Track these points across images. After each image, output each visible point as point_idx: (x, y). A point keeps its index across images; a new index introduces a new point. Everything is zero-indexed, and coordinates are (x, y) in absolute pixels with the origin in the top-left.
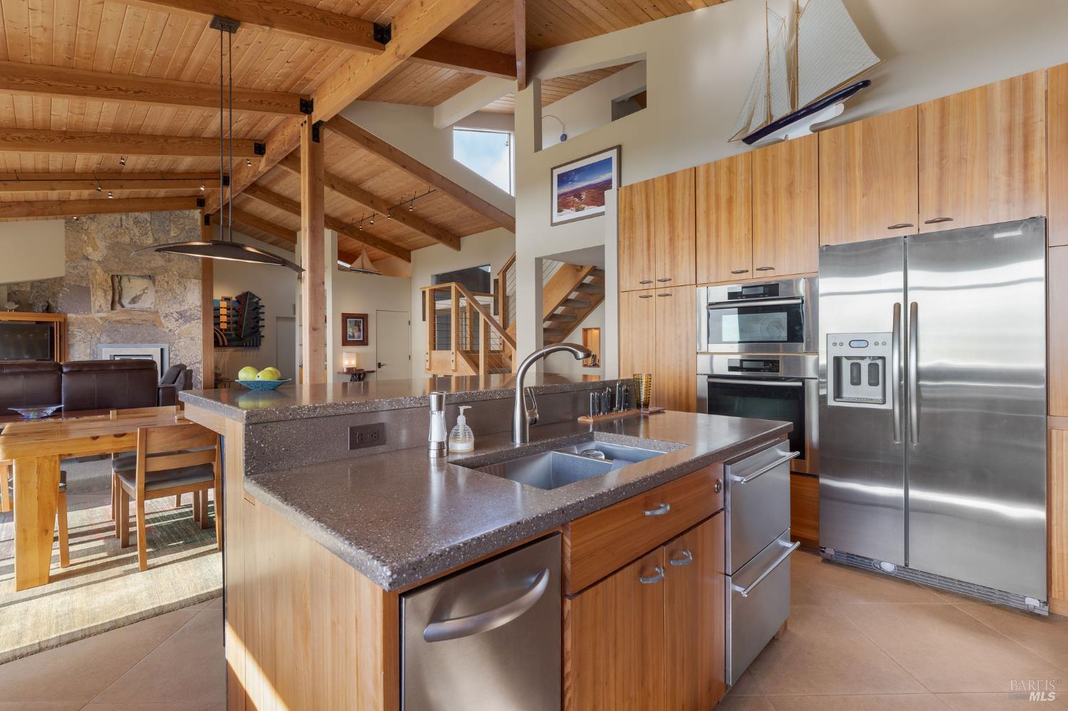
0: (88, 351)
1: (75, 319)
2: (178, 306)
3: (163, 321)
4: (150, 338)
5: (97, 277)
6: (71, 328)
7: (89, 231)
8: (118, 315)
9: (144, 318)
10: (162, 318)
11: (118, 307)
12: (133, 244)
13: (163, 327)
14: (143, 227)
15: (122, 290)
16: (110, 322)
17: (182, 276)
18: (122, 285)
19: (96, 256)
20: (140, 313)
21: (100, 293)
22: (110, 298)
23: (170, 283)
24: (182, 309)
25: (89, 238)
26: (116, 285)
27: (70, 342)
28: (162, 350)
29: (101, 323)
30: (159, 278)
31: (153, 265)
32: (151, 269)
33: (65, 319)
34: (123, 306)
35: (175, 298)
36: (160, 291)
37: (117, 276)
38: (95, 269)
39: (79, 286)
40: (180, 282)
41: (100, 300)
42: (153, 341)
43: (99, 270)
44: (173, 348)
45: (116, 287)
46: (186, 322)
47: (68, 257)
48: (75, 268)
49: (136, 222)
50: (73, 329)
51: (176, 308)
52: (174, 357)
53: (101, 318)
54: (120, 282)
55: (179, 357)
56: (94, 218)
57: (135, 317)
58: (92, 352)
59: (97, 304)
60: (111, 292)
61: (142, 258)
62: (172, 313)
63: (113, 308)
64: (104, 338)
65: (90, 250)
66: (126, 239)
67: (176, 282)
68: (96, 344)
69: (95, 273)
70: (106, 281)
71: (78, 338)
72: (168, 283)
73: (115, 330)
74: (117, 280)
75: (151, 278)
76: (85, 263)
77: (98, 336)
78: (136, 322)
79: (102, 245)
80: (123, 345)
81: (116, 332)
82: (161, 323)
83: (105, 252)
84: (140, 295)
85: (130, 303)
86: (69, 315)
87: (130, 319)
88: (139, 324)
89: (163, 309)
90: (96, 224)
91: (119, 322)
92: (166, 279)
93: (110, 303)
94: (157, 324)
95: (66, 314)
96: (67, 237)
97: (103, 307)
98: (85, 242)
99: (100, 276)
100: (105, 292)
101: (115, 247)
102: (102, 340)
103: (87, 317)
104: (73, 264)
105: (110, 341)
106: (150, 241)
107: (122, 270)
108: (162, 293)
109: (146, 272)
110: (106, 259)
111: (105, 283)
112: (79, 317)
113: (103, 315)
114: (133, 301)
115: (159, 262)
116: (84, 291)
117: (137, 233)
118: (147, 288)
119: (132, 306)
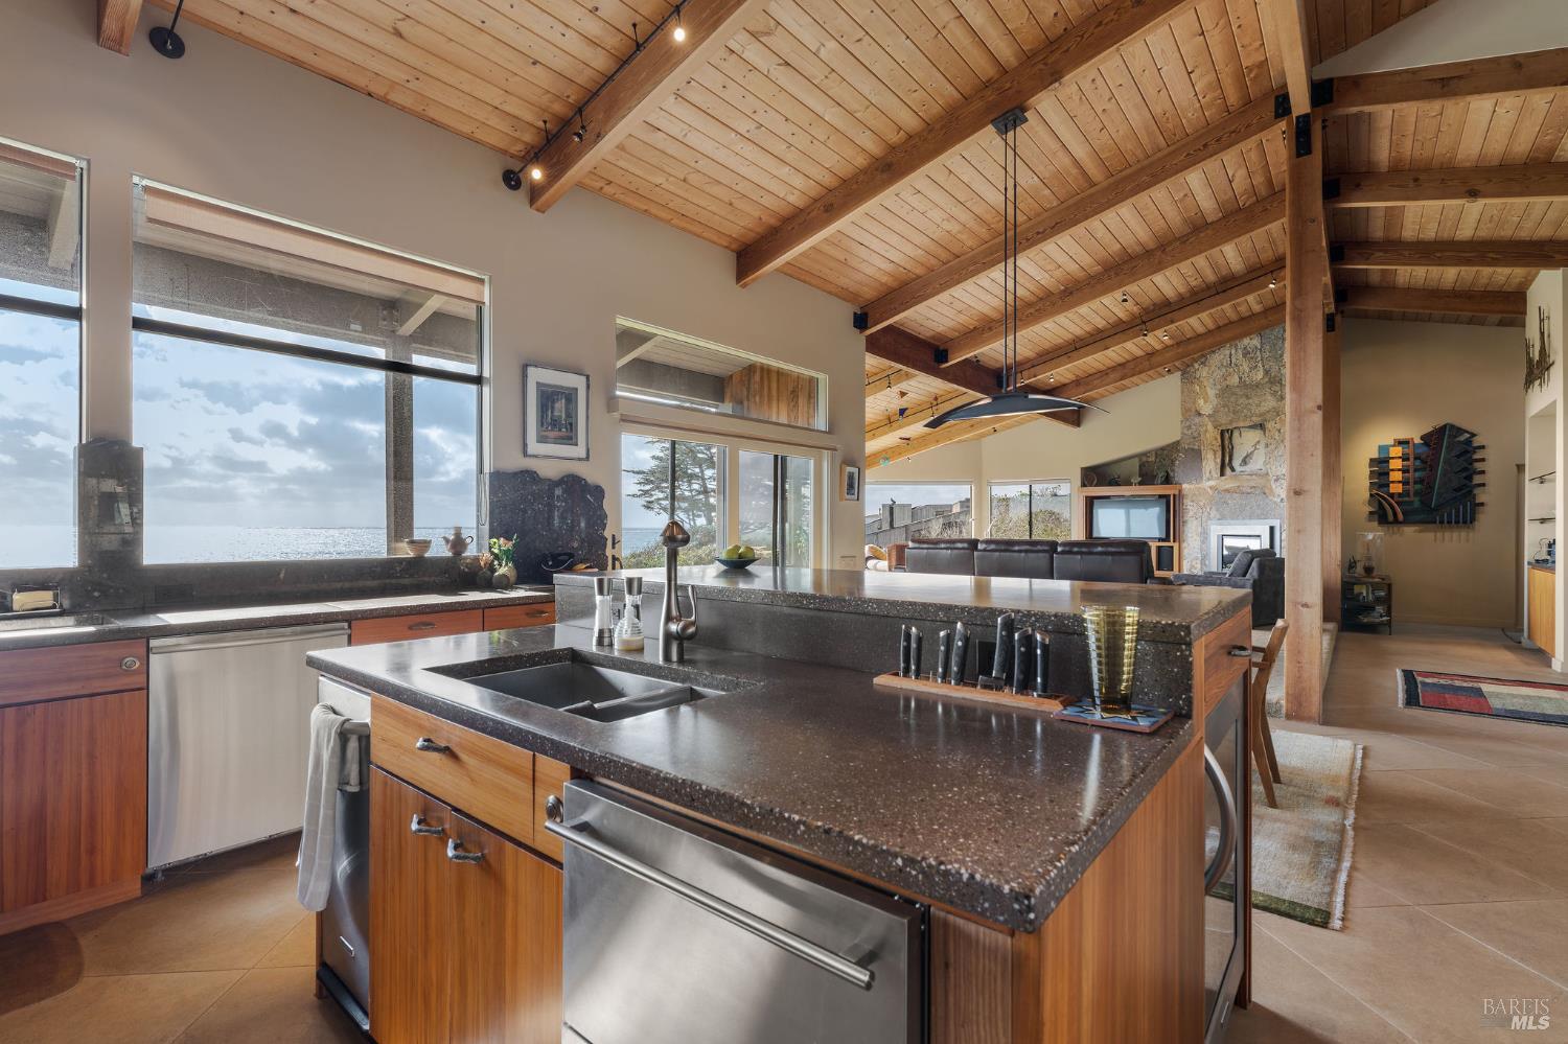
0: (1200, 530)
1: (1189, 490)
3: (1274, 488)
4: (1259, 512)
5: (1208, 435)
6: (1185, 501)
7: (1201, 379)
8: (1227, 482)
9: (1252, 483)
10: (1272, 482)
11: (1228, 470)
12: (1242, 384)
13: (1274, 496)
14: (1252, 358)
15: (1232, 449)
16: (1219, 492)
18: (1234, 443)
19: (1206, 409)
20: (1249, 477)
21: (1210, 456)
22: (1219, 460)
23: (1282, 430)
25: (1200, 388)
26: (1227, 442)
27: (1185, 519)
28: (1272, 529)
29: (1211, 493)
30: (1269, 425)
31: (1263, 409)
32: (1261, 415)
33: (1180, 492)
34: (1233, 470)
36: (1271, 444)
37: (1228, 431)
38: (1206, 426)
39: (1193, 449)
41: (1211, 463)
42: (1263, 516)
43: (1210, 427)
45: (1226, 446)
47: (1183, 415)
48: (1189, 428)
49: (1246, 354)
50: (1187, 502)
52: (1288, 541)
53: (1211, 488)
54: (1231, 438)
57: (1245, 484)
58: (1202, 531)
59: (1208, 470)
60: (1220, 452)
61: (1251, 401)
63: (1222, 474)
64: (1213, 513)
65: (1201, 402)
66: (1235, 380)
68: (1207, 520)
69: (1206, 431)
70: (1216, 439)
71: (1191, 513)
72: (1279, 430)
73: (1223, 502)
74: (1227, 435)
75: (1261, 426)
76: (1197, 420)
77: (1208, 510)
78: (1243, 489)
79: (1211, 392)
80: (1231, 521)
81: (1224, 506)
82: (1271, 489)
83: (1215, 402)
84: (1252, 453)
85: (1241, 465)
86: (1184, 486)
87: (1238, 487)
88: (1247, 493)
89: (1276, 470)
90: (1207, 368)
91: (1227, 491)
92: (1278, 426)
93: (1219, 466)
94: (1267, 491)
95: (1181, 484)
96: (1183, 392)
97: (1213, 473)
98: (1197, 392)
99: (1211, 435)
100: (1215, 452)
101: (1225, 392)
102: (1212, 515)
103: (1198, 486)
104: (1188, 423)
105: (1219, 516)
106: (1260, 375)
107: (1231, 422)
108: (1273, 447)
109: (1257, 420)
110: (1216, 411)
111: (1214, 442)
112: (1192, 486)
113: (1212, 483)
114: (1244, 462)
115: (1270, 403)
116: (1196, 455)
117: (1247, 370)
118: (1259, 442)
119: (1242, 469)
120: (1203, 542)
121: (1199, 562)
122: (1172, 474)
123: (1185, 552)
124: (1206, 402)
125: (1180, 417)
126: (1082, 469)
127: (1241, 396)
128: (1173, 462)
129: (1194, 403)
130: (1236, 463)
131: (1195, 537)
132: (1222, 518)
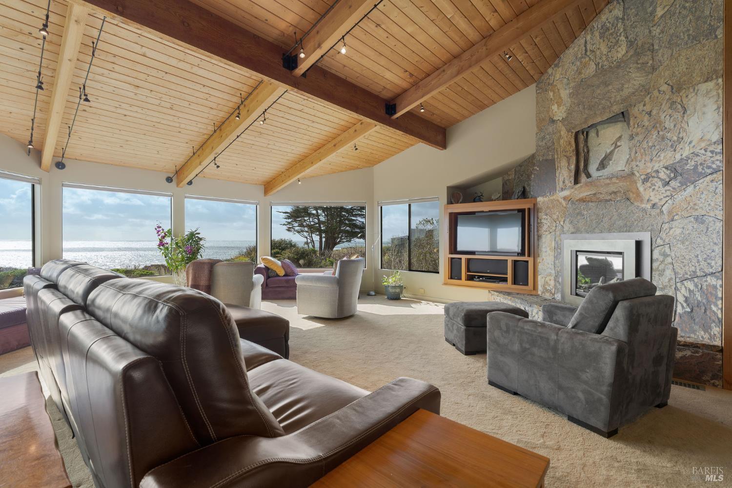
0: (553, 244)
1: (543, 202)
2: (670, 154)
3: (641, 189)
4: (620, 223)
5: (562, 141)
6: (540, 214)
7: (555, 84)
8: (583, 191)
9: (613, 188)
10: (639, 184)
11: (583, 178)
12: (600, 71)
13: (642, 201)
14: (612, 34)
15: (588, 152)
16: (573, 203)
17: (677, 88)
18: (589, 144)
19: (560, 113)
20: (608, 181)
21: (564, 163)
22: (573, 167)
23: (654, 112)
24: (678, 157)
25: (554, 93)
26: (581, 145)
28: (639, 245)
29: (565, 205)
30: (635, 111)
31: (626, 92)
32: (624, 100)
33: (535, 205)
34: (589, 176)
35: (663, 138)
36: (637, 134)
37: (583, 131)
38: (560, 132)
39: (546, 160)
40: (674, 103)
41: (564, 172)
42: (627, 228)
43: (564, 132)
44: (659, 241)
45: (581, 150)
46: (684, 184)
47: (538, 127)
48: (543, 138)
50: (542, 215)
51: (668, 157)
52: (661, 258)
53: (565, 198)
54: (586, 139)
55: (669, 260)
56: (559, 63)
57: (604, 190)
58: (556, 246)
59: (561, 179)
60: (574, 158)
61: (610, 87)
62: (657, 171)
63: (576, 181)
64: (567, 226)
65: (555, 107)
66: (591, 70)
67: (665, 106)
68: (560, 234)
69: (560, 137)
70: (571, 144)
71: (545, 227)
72: (650, 114)
73: (578, 214)
74: (581, 137)
75: (623, 116)
76: (551, 128)
77: (562, 223)
78: (601, 196)
79: (564, 94)
80: (587, 235)
81: (579, 217)
82: (638, 194)
83: (569, 103)
84: (612, 152)
85: (598, 169)
86: (539, 198)
87: (595, 194)
88: (607, 201)
89: (644, 166)
90: (560, 69)
91: (582, 200)
92: (648, 108)
93: (573, 174)
94: (631, 195)
95: (536, 198)
96: (538, 103)
97: (567, 182)
98: (551, 99)
99: (565, 138)
100: (568, 159)
101: (581, 87)
102: (566, 229)
103: (552, 198)
104: (542, 134)
105: (573, 230)
106: (622, 51)
107: (586, 120)
108: (640, 137)
109: (617, 109)
110: (569, 112)
111: (568, 148)
112: (546, 199)
113: (566, 193)
114: (602, 165)
115: (637, 79)
116: (550, 166)
117: (604, 50)
118: (620, 137)
119: (600, 173)
120: (556, 257)
121: (552, 278)
122: (527, 188)
123: (540, 267)
124: (559, 106)
125: (535, 129)
126: (448, 188)
127: (598, 87)
128: (529, 177)
129: (548, 112)
130: (593, 168)
131: (549, 252)
132: (577, 231)
